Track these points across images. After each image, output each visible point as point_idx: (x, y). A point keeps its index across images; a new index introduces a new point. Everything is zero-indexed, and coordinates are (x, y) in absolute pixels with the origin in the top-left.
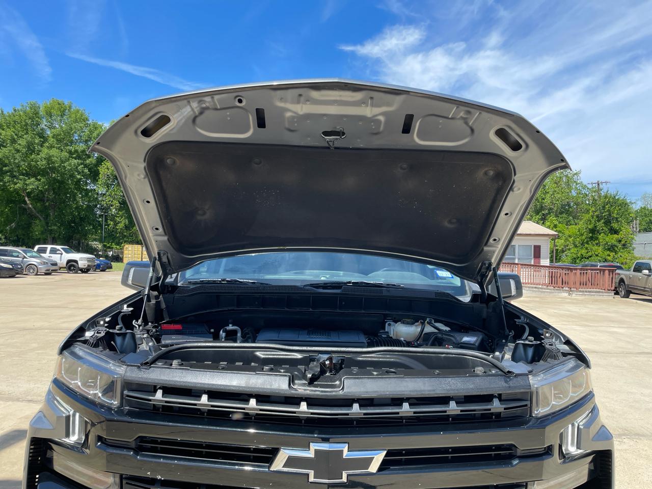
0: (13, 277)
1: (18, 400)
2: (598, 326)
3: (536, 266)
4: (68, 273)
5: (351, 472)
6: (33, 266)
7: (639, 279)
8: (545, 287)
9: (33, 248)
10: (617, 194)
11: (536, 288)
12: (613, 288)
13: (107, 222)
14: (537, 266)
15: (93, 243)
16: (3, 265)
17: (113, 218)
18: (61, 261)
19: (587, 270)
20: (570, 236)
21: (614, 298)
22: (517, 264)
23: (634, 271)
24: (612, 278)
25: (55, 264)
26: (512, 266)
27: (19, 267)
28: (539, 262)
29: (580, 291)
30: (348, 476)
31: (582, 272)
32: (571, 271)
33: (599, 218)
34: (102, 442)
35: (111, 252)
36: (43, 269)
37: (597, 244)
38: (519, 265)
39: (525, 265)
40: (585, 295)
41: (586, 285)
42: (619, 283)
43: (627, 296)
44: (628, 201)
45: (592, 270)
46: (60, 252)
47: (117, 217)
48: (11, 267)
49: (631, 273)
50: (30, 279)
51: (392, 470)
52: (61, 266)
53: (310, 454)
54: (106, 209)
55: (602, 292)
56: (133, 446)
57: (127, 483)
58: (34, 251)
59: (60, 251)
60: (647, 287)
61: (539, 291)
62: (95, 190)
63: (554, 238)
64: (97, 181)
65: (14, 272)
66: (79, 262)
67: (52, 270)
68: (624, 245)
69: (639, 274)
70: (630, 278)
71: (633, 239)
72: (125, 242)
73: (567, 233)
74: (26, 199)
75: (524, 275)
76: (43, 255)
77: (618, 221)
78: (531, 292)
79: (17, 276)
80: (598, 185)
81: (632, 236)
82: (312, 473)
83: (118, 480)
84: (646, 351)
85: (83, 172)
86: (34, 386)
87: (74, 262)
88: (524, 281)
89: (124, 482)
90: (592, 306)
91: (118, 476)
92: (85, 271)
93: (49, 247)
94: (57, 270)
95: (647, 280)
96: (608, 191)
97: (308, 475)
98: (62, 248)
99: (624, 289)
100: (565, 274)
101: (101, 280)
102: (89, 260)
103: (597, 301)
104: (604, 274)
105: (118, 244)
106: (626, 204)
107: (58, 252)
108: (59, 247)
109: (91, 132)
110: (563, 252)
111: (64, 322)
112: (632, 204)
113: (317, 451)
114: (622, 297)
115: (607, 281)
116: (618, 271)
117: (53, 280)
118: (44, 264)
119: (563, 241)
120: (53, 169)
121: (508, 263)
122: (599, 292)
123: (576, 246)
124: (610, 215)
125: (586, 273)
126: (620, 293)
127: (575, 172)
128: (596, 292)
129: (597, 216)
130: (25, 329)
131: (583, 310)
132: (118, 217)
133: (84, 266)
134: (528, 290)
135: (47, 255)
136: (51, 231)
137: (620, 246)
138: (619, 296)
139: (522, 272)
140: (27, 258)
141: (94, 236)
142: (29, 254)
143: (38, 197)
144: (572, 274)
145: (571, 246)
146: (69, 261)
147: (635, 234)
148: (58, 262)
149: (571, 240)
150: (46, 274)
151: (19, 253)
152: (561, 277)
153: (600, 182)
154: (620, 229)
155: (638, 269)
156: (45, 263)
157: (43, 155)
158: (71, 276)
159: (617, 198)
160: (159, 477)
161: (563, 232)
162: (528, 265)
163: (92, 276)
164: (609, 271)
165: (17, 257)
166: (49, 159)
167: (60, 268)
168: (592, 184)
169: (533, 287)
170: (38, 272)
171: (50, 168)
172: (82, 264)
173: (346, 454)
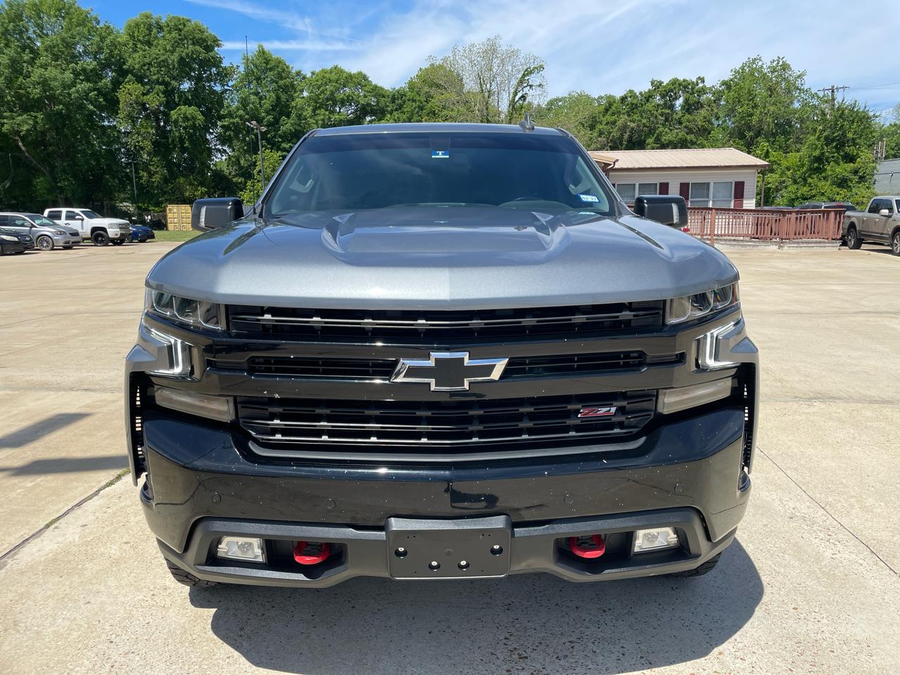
0: (21, 253)
1: (71, 389)
2: (811, 284)
3: (736, 210)
4: (95, 246)
5: (473, 379)
6: (46, 238)
7: (875, 222)
8: (747, 239)
9: (43, 214)
10: (855, 104)
11: (734, 240)
12: (839, 236)
13: (139, 173)
14: (739, 210)
15: (121, 205)
16: (5, 237)
17: (146, 167)
18: (82, 228)
19: (805, 212)
20: (788, 169)
21: (839, 249)
22: (711, 209)
23: (869, 212)
24: (839, 222)
25: (75, 234)
26: (704, 211)
27: (28, 239)
28: (741, 205)
29: (795, 243)
30: (470, 383)
31: (799, 216)
32: (784, 216)
33: (828, 141)
34: (212, 366)
35: (149, 217)
36: (60, 241)
37: (825, 178)
38: (714, 210)
39: (721, 209)
40: (802, 247)
41: (803, 234)
42: (849, 229)
43: (857, 246)
44: (871, 114)
45: (812, 212)
46: (80, 217)
47: (151, 165)
48: (16, 239)
49: (867, 214)
50: (45, 256)
51: (516, 378)
52: (83, 237)
53: (431, 363)
54: (134, 154)
55: (824, 243)
56: (246, 366)
57: (242, 407)
58: (45, 217)
59: (80, 215)
60: (885, 232)
61: (739, 245)
62: (115, 126)
63: (763, 171)
64: (117, 113)
65: (22, 246)
66: (108, 230)
67: (72, 242)
68: (861, 178)
69: (876, 215)
70: (863, 221)
71: (875, 168)
72: (167, 200)
73: (784, 163)
74: (20, 144)
75: (720, 223)
76: (57, 222)
77: (855, 144)
78: (728, 246)
79: (26, 252)
80: (833, 91)
81: (874, 165)
82: (433, 381)
83: (232, 405)
84: (867, 309)
85: (96, 100)
86: (87, 374)
87: (103, 231)
88: (719, 233)
89: (239, 406)
90: (808, 261)
91: (231, 399)
92: (118, 242)
93: (64, 210)
94: (79, 242)
95: (886, 222)
96: (843, 100)
97: (429, 384)
98: (82, 212)
99: (854, 238)
100: (776, 220)
101: (142, 253)
102: (121, 227)
103: (815, 254)
104: (828, 218)
105: (158, 204)
106: (868, 118)
107: (77, 217)
108: (77, 210)
109: (103, 39)
110: (777, 190)
111: (106, 305)
112: (877, 117)
113: (437, 360)
114: (850, 249)
115: (832, 226)
116: (848, 213)
117: (76, 256)
118: (61, 235)
119: (777, 176)
120: (53, 99)
121: (699, 209)
122: (820, 242)
123: (795, 182)
124: (844, 135)
125: (805, 217)
126: (849, 243)
127: (799, 73)
128: (816, 243)
129: (826, 138)
130: (56, 314)
131: (795, 266)
132: (153, 165)
133: (116, 235)
134: (723, 244)
135: (62, 222)
136: (62, 190)
137: (856, 178)
138: (847, 248)
139: (717, 220)
140: (36, 227)
141: (122, 196)
142: (38, 222)
143: (37, 140)
144: (784, 221)
145: (790, 182)
146: (94, 230)
147: (879, 162)
148: (80, 230)
149: (789, 173)
150: (66, 248)
151: (24, 220)
152: (770, 225)
153: (835, 87)
154: (857, 154)
155: (875, 209)
156: (61, 233)
157: (35, 77)
158: (100, 250)
159: (855, 109)
160: (277, 396)
161: (778, 162)
162: (725, 210)
163: (129, 249)
164: (836, 213)
165: (23, 225)
166: (44, 83)
167: (84, 239)
168: (824, 90)
169: (730, 240)
170: (53, 246)
171: (47, 97)
172: (113, 232)
173: (467, 362)
